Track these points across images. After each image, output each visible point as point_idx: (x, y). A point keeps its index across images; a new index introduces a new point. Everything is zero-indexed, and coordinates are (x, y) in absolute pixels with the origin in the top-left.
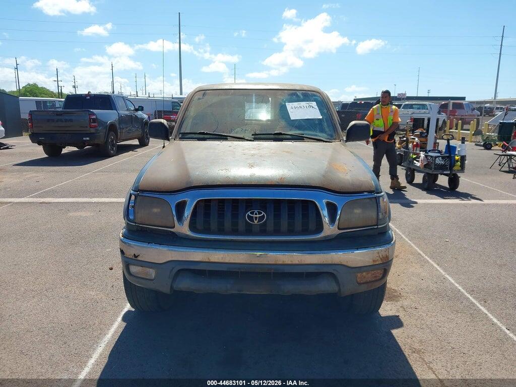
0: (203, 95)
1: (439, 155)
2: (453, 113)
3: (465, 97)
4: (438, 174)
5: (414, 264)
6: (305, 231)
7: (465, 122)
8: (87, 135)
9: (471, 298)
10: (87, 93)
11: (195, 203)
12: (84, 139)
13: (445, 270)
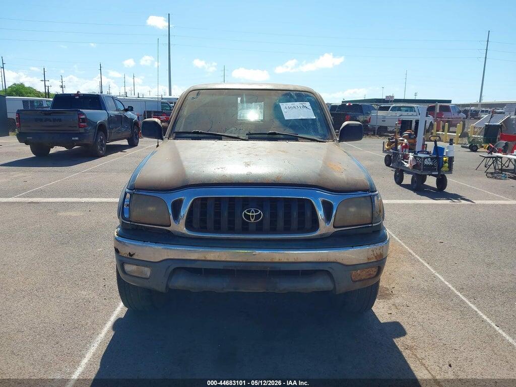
0: (197, 95)
1: (428, 156)
2: (440, 115)
3: (451, 101)
4: (426, 175)
5: (405, 263)
6: (301, 230)
7: (452, 124)
8: (76, 135)
9: (461, 296)
10: (76, 92)
11: (191, 201)
12: (73, 139)
13: (435, 269)
